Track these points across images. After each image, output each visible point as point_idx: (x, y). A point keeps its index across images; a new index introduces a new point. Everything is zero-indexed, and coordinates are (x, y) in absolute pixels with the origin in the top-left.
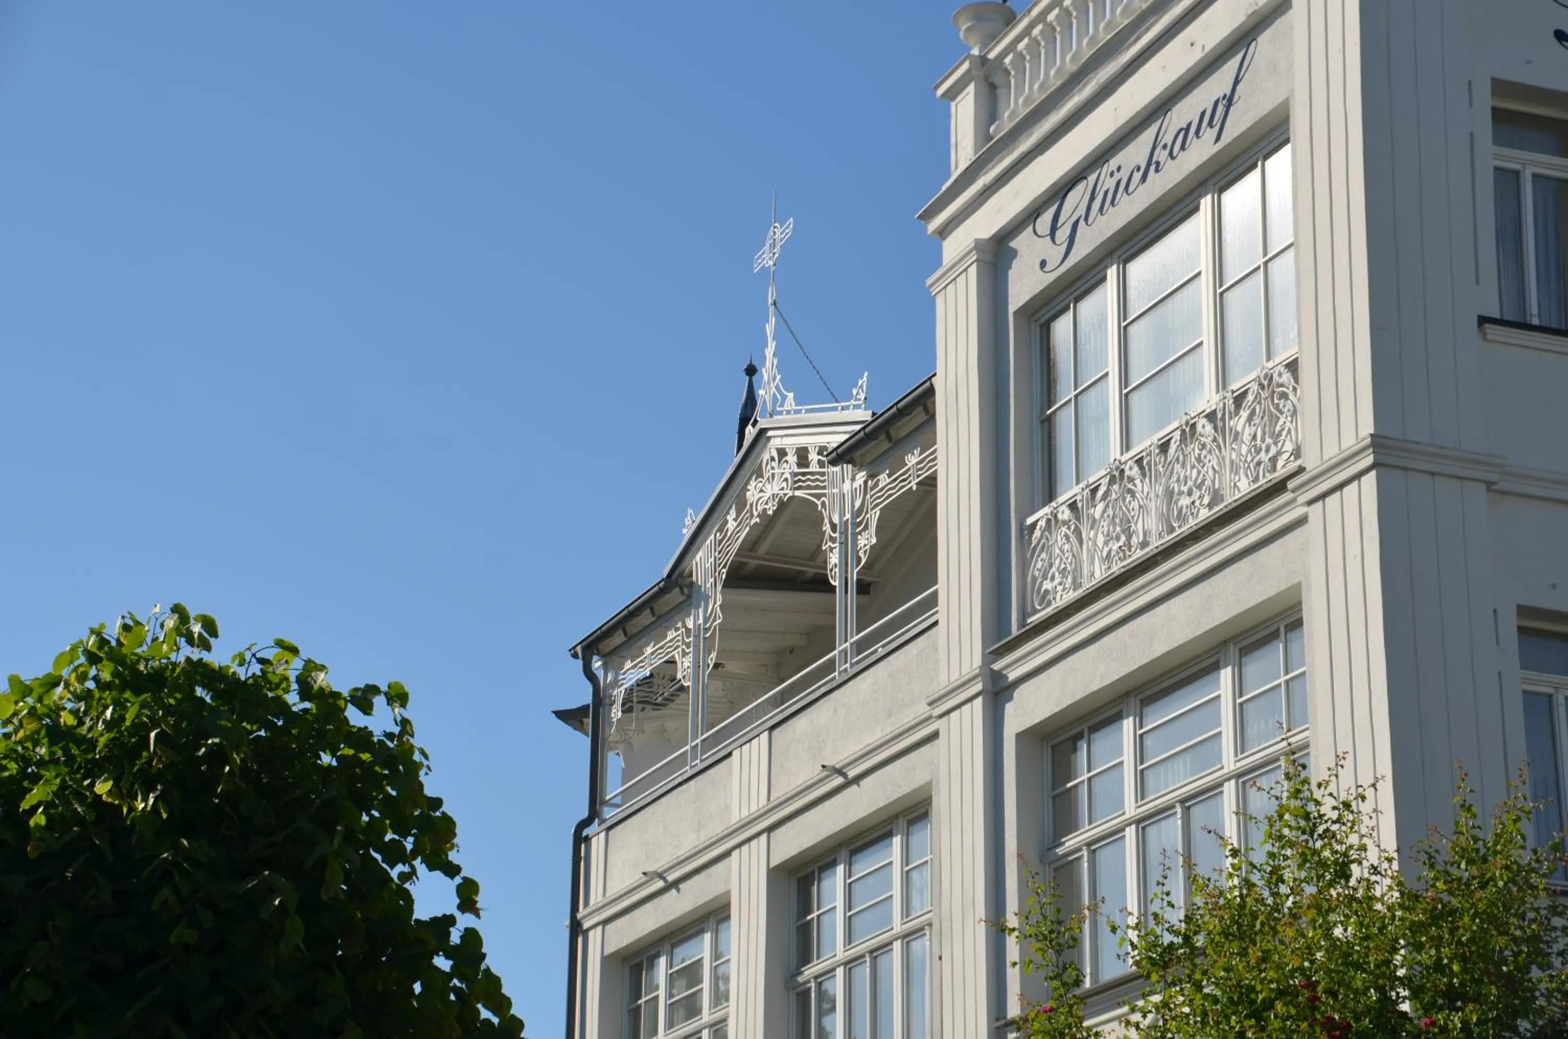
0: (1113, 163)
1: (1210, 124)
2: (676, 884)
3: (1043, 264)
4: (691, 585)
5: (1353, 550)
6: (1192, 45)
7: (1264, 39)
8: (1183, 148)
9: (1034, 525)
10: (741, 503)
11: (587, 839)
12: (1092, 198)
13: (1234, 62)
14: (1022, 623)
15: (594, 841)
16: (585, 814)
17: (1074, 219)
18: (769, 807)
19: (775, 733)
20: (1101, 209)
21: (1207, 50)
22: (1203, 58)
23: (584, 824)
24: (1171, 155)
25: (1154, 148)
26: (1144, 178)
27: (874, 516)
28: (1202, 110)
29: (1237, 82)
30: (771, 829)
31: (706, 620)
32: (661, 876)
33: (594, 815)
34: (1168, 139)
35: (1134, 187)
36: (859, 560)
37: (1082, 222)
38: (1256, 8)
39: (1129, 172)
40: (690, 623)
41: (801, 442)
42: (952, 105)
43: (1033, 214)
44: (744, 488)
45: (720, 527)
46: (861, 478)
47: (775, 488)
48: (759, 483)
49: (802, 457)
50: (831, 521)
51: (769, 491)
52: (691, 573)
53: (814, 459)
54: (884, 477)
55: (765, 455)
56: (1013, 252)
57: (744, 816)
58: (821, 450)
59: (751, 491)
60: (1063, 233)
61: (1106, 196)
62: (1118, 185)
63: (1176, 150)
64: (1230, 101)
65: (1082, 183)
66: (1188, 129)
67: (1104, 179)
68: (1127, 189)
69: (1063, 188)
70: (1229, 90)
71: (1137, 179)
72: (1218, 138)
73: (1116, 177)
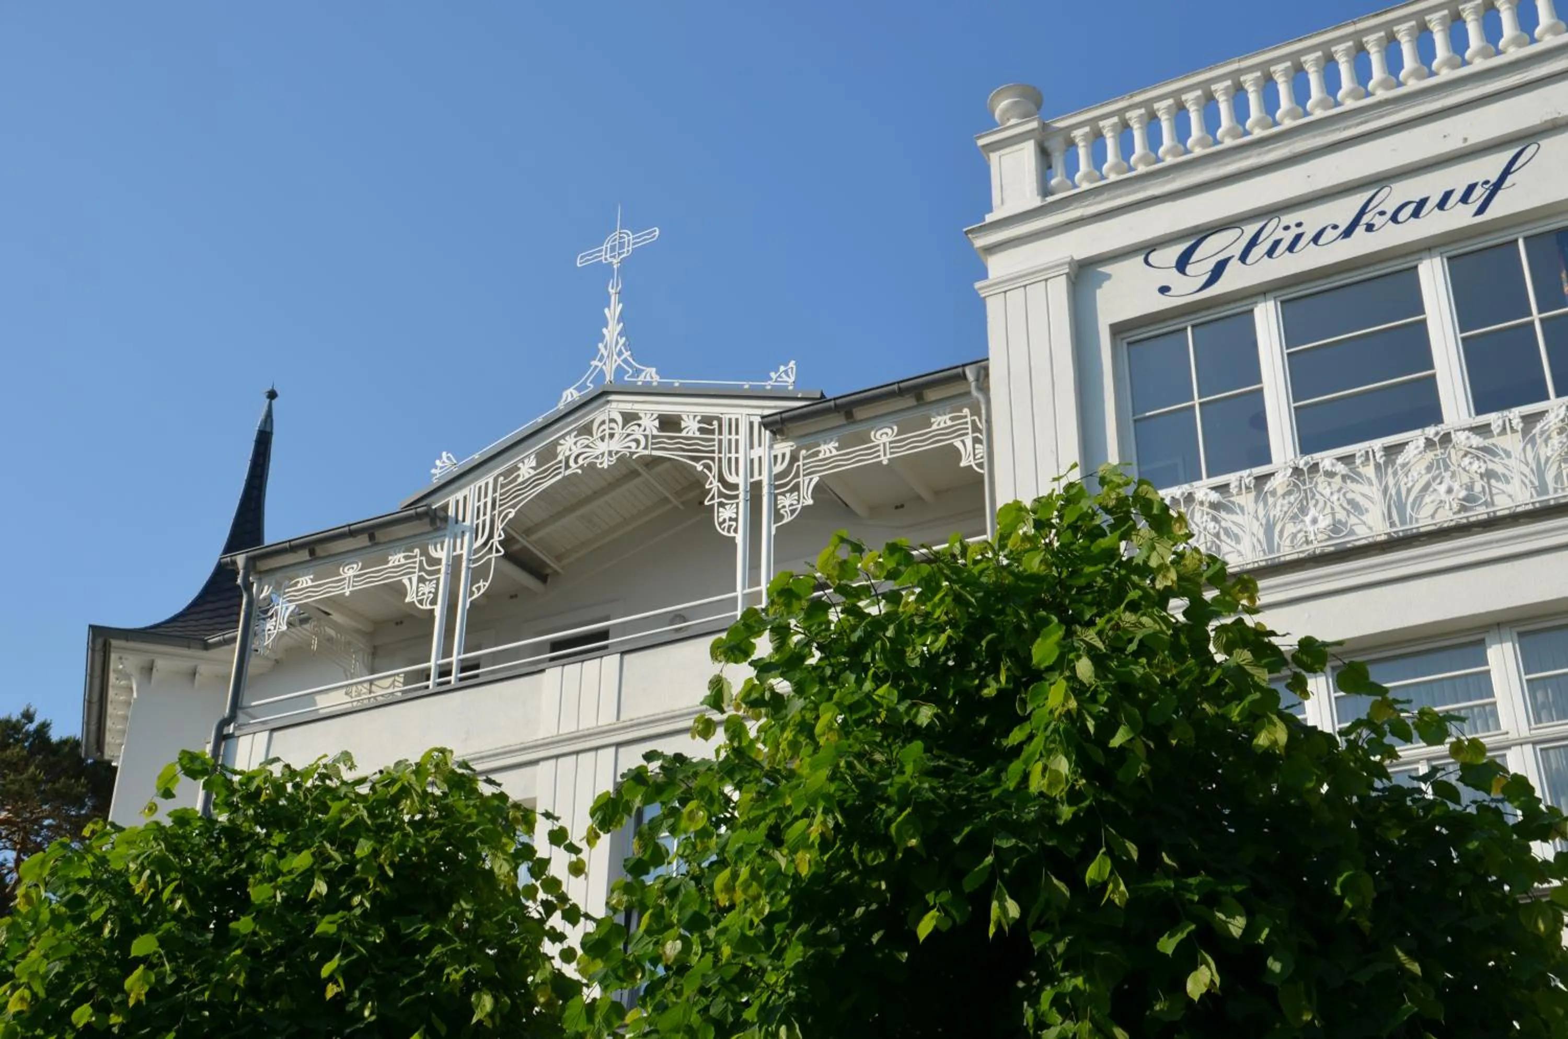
0: (1289, 219)
1: (1465, 200)
3: (1162, 290)
4: (444, 518)
6: (1445, 136)
7: (1548, 144)
8: (1415, 214)
10: (546, 454)
11: (230, 736)
12: (1253, 242)
13: (1509, 154)
17: (1221, 257)
18: (616, 726)
20: (1270, 253)
21: (1470, 142)
22: (1461, 148)
23: (225, 722)
24: (1394, 219)
25: (1363, 212)
26: (1348, 233)
27: (808, 484)
28: (1449, 189)
29: (1506, 172)
30: (618, 745)
31: (471, 553)
34: (1391, 207)
35: (1326, 242)
36: (779, 518)
37: (1234, 264)
38: (1556, 116)
39: (1320, 228)
40: (441, 554)
41: (669, 407)
42: (994, 157)
43: (1147, 249)
44: (556, 443)
45: (505, 474)
46: (785, 448)
47: (615, 445)
48: (584, 440)
49: (669, 423)
50: (722, 480)
51: (602, 447)
52: (445, 508)
53: (691, 427)
54: (828, 449)
55: (599, 415)
56: (1108, 277)
57: (568, 728)
58: (707, 420)
59: (569, 446)
60: (1200, 268)
61: (1277, 243)
62: (1298, 237)
63: (1401, 217)
64: (1497, 186)
65: (1235, 233)
66: (1422, 203)
67: (1274, 230)
68: (1316, 239)
69: (1202, 233)
70: (1494, 179)
71: (1330, 234)
72: (1481, 210)
73: (1295, 231)
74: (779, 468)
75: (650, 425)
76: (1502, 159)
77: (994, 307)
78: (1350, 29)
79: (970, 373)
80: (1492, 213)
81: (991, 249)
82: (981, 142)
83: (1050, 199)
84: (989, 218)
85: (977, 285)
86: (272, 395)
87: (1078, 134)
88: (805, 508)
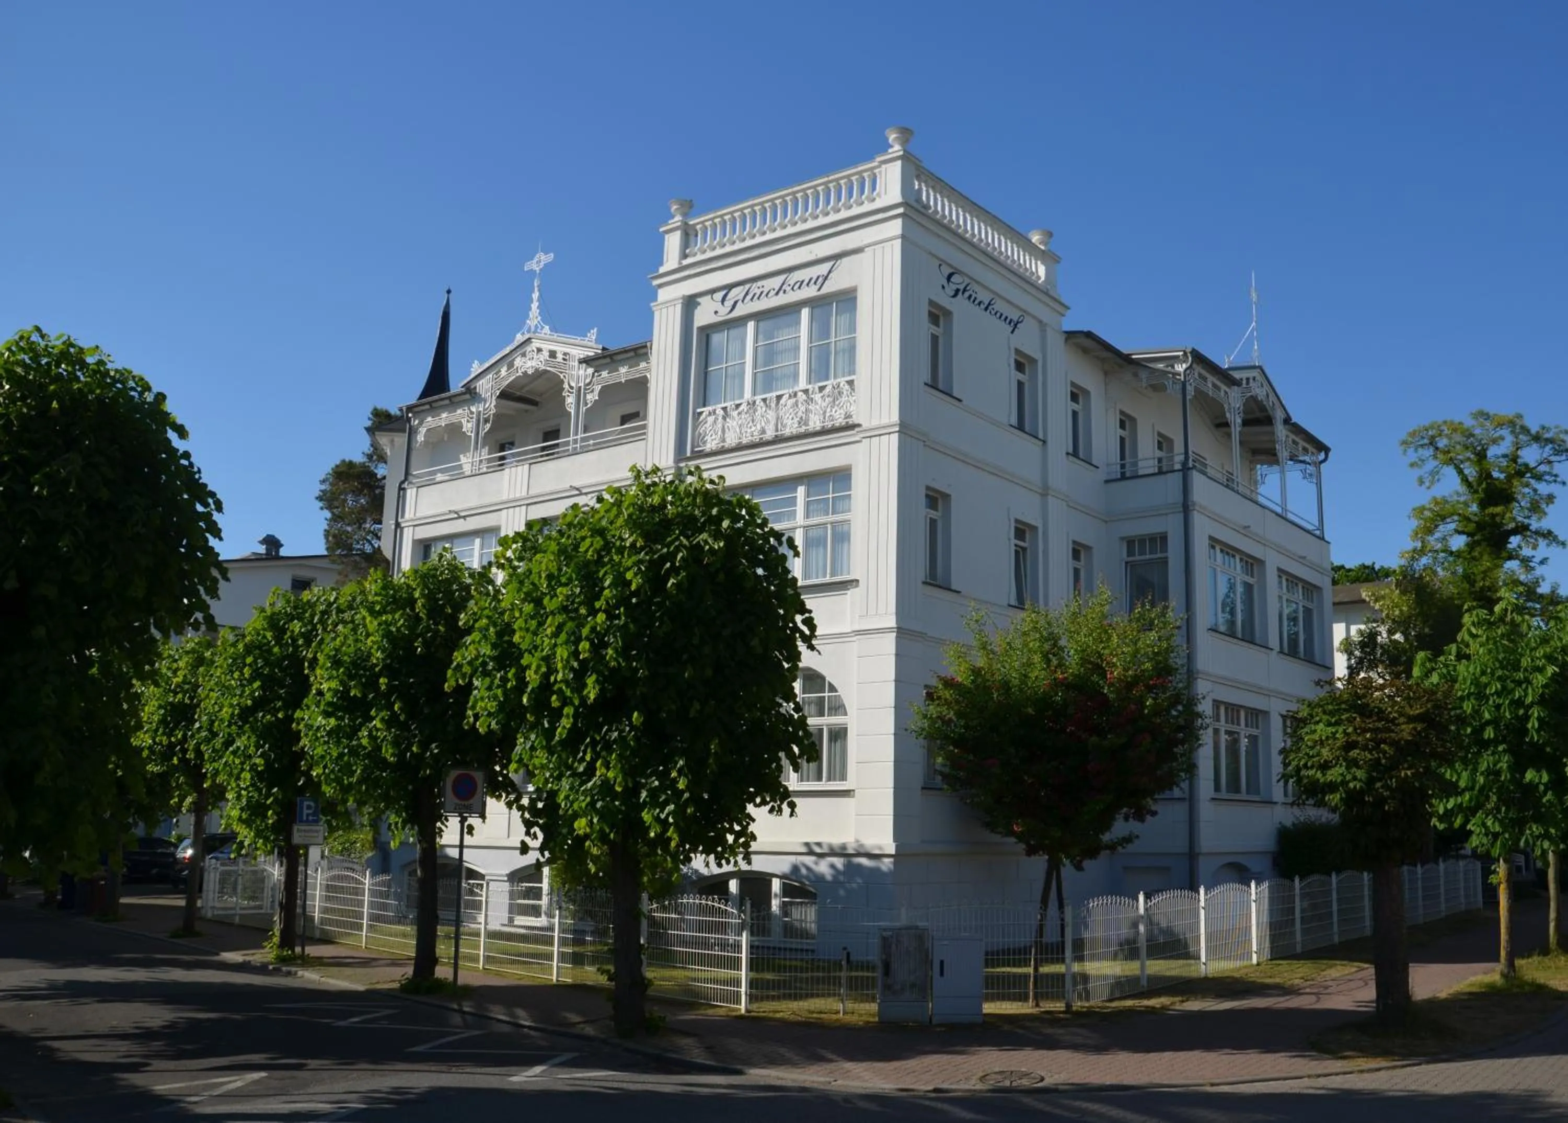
0: (760, 283)
1: (815, 283)
2: (464, 517)
3: (716, 312)
4: (476, 393)
5: (884, 458)
6: (811, 252)
7: (845, 261)
8: (799, 288)
9: (701, 413)
10: (511, 365)
11: (404, 489)
12: (747, 294)
14: (692, 451)
15: (409, 492)
16: (403, 478)
17: (736, 299)
18: (527, 496)
19: (533, 466)
20: (752, 299)
23: (403, 482)
24: (793, 289)
25: (783, 284)
26: (777, 294)
27: (598, 388)
28: (811, 277)
29: (830, 272)
30: (528, 505)
31: (484, 410)
32: (456, 513)
33: (406, 479)
34: (792, 283)
35: (771, 296)
36: (586, 404)
37: (740, 303)
38: (846, 249)
39: (769, 289)
40: (473, 409)
41: (553, 348)
42: (667, 236)
43: (713, 291)
44: (514, 360)
45: (496, 374)
46: (590, 371)
47: (534, 363)
48: (524, 359)
49: (553, 354)
50: (569, 384)
51: (529, 364)
52: (475, 388)
53: (560, 356)
54: (605, 374)
55: (528, 349)
56: (699, 304)
57: (512, 497)
58: (565, 354)
59: (518, 362)
60: (729, 303)
61: (754, 295)
62: (762, 293)
63: (795, 288)
64: (826, 278)
65: (742, 287)
66: (803, 282)
67: (755, 288)
68: (767, 295)
69: (730, 287)
70: (825, 274)
71: (773, 293)
72: (819, 290)
73: (761, 290)
74: (588, 381)
75: (546, 354)
76: (830, 264)
77: (657, 315)
78: (790, 191)
79: (648, 344)
80: (824, 291)
81: (660, 286)
82: (661, 230)
83: (685, 262)
84: (662, 270)
85: (652, 304)
86: (449, 292)
87: (698, 227)
88: (596, 401)
